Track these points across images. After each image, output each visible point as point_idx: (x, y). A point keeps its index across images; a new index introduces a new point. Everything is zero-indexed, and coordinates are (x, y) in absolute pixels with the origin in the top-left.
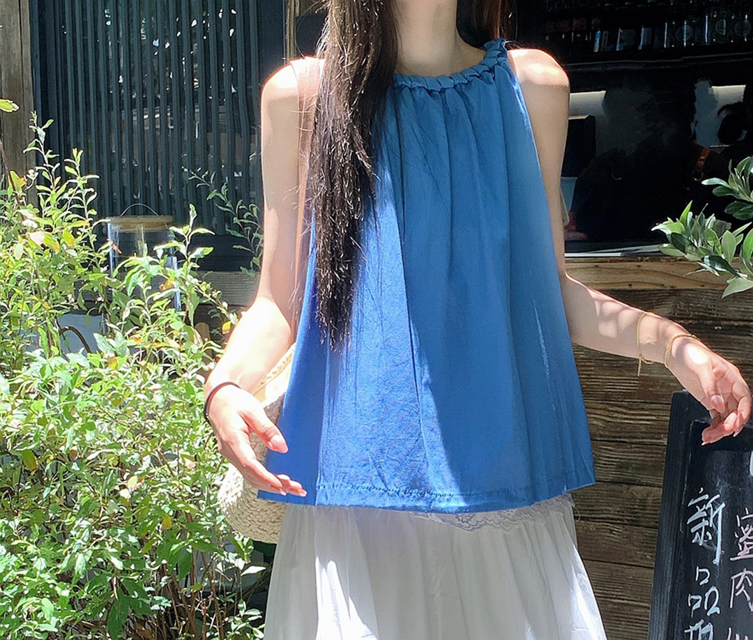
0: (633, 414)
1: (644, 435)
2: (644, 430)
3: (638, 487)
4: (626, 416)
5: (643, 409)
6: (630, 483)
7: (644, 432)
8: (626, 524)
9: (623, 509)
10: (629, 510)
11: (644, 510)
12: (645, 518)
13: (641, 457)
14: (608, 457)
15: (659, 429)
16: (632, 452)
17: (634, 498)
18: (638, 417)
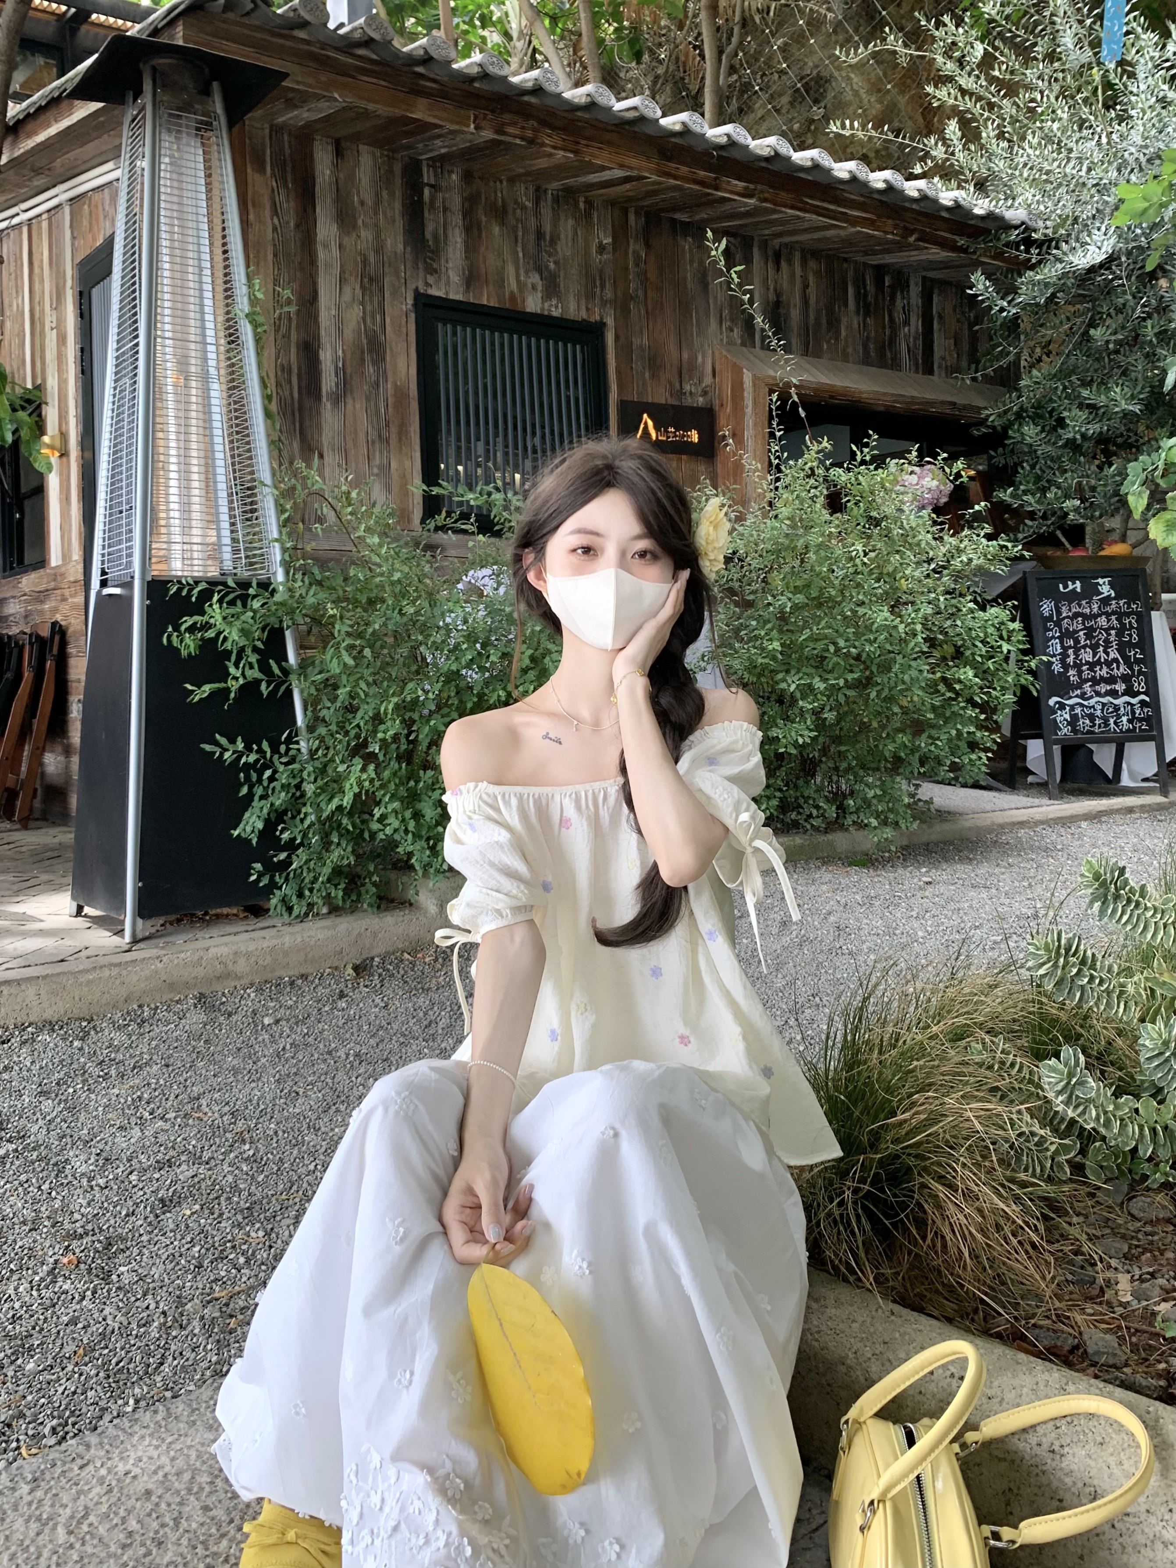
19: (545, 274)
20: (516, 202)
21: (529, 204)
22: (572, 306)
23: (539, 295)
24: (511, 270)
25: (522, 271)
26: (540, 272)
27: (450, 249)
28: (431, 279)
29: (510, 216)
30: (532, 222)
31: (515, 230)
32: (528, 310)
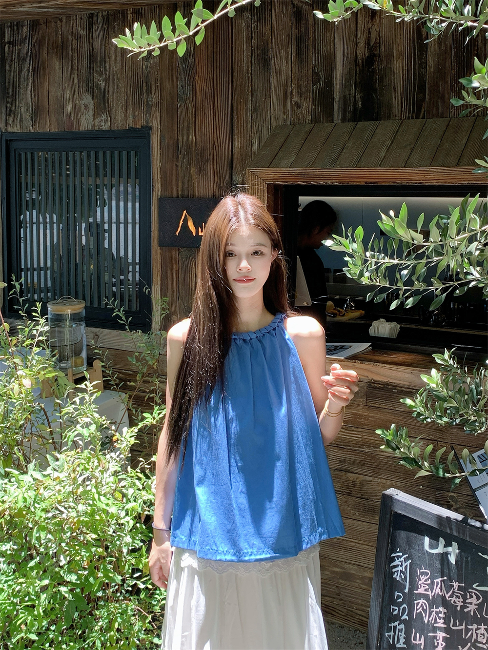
0: (348, 433)
1: (355, 445)
2: (354, 442)
3: (352, 474)
4: (344, 434)
5: (353, 431)
6: (348, 471)
7: (355, 444)
8: (344, 494)
9: (343, 486)
10: (346, 487)
11: (355, 487)
12: (355, 492)
13: (353, 457)
14: (334, 456)
15: (363, 443)
16: (347, 454)
17: (349, 480)
18: (351, 435)
19: (96, 92)
20: (72, 34)
21: (83, 33)
22: (120, 116)
23: (91, 113)
24: (68, 98)
25: (77, 96)
26: (91, 91)
27: (23, 92)
28: (10, 119)
29: (68, 49)
30: (86, 47)
31: (72, 61)
32: (81, 129)
